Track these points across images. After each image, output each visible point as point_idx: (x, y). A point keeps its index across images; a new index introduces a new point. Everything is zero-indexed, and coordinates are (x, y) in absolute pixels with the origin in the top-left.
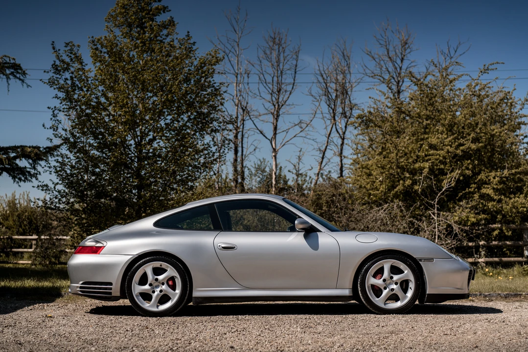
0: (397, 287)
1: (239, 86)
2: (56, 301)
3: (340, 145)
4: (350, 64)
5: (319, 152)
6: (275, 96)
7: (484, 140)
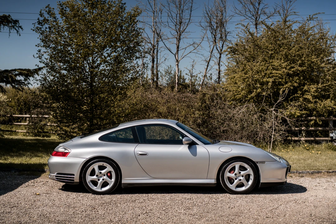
0: (243, 179)
1: (155, 20)
2: (42, 176)
3: (219, 58)
4: (225, 6)
5: (205, 62)
6: (178, 27)
7: (306, 65)
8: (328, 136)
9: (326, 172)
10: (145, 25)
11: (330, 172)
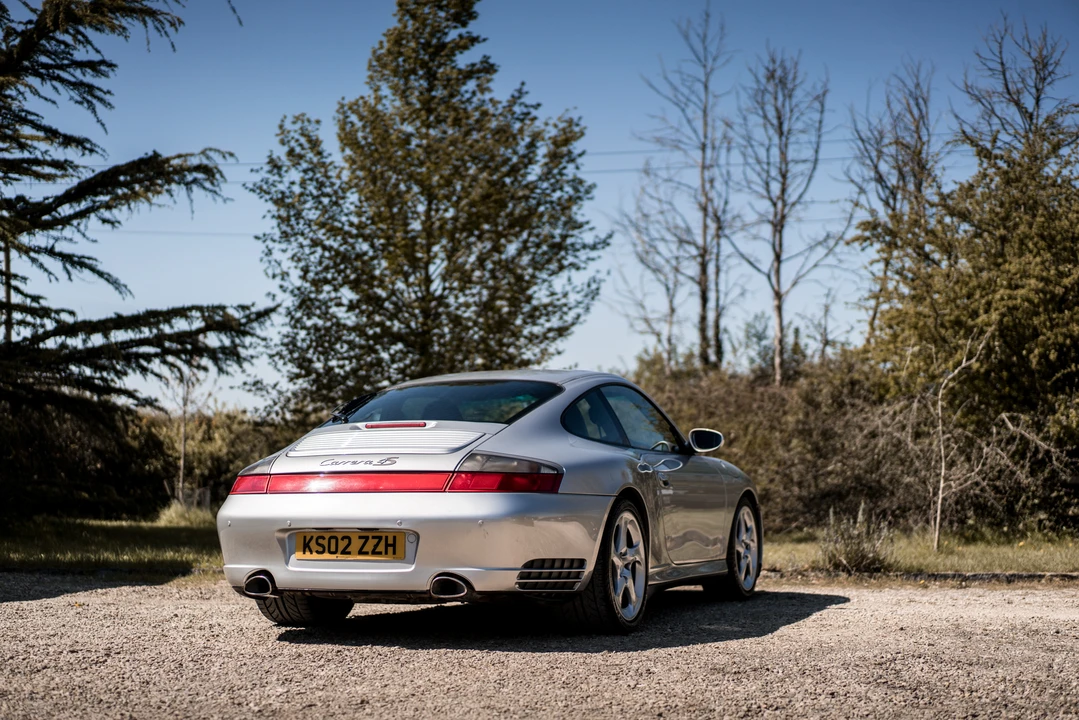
10: (677, 188)
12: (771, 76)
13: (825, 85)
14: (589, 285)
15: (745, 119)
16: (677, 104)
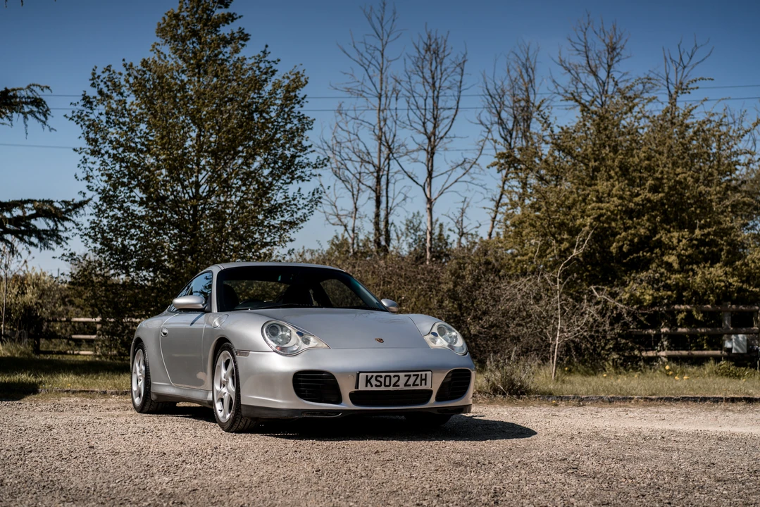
1: (383, 113)
4: (533, 79)
5: (491, 203)
6: (430, 126)
7: (666, 189)
8: (721, 347)
9: (641, 398)
10: (361, 124)
11: (652, 400)
12: (428, 49)
13: (465, 56)
14: (313, 194)
15: (409, 78)
16: (362, 66)
